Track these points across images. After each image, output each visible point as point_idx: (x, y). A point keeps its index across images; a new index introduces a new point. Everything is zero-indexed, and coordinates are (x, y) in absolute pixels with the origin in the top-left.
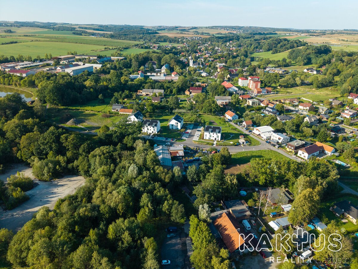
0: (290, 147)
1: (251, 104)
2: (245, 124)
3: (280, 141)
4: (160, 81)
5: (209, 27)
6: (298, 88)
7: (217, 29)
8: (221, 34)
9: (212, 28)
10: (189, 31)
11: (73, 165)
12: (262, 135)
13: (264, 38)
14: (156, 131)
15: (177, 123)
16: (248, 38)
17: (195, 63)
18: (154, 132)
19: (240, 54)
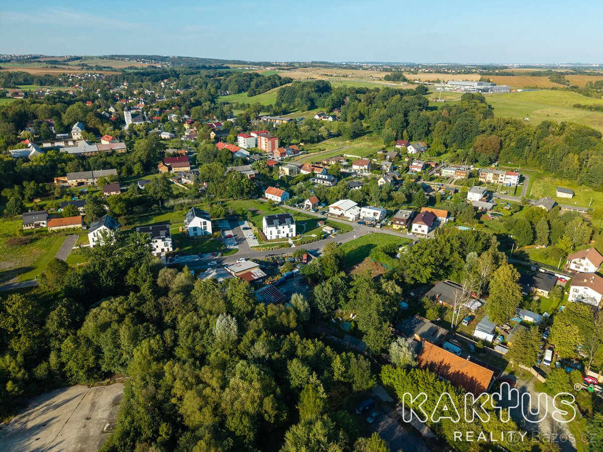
0: (398, 222)
1: (287, 173)
2: (310, 204)
3: (377, 218)
4: (86, 154)
5: (105, 57)
6: (327, 141)
7: (122, 60)
8: (136, 68)
9: (112, 58)
10: (68, 65)
11: (49, 368)
12: (347, 214)
13: (219, 73)
14: (169, 247)
15: (205, 223)
16: (193, 74)
17: (136, 118)
18: (166, 250)
19: (203, 99)
